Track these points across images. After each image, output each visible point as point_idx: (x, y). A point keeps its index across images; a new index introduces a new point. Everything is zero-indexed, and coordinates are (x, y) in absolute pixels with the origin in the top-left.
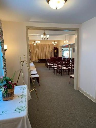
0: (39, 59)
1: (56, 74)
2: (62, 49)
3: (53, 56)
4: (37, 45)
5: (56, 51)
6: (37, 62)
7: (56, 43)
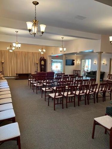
0: (17, 74)
1: (48, 101)
2: (52, 61)
3: (39, 71)
4: (14, 51)
5: (43, 63)
6: (14, 77)
7: (44, 50)
